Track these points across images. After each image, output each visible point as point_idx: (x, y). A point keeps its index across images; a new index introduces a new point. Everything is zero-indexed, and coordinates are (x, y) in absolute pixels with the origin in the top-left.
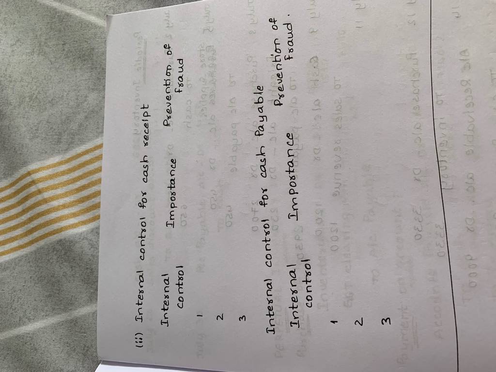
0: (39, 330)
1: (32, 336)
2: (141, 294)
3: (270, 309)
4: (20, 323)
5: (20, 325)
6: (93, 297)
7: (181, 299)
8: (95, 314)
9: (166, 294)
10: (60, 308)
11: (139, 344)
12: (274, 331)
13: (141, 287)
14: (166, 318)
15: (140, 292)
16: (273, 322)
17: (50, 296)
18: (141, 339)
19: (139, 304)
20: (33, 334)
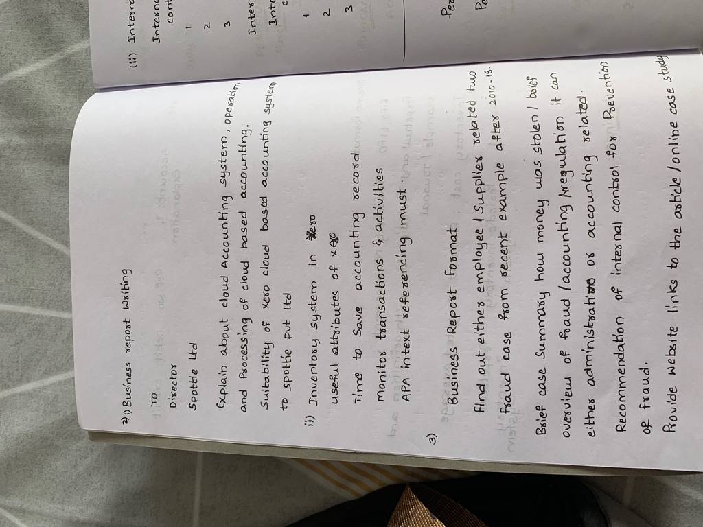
0: (32, 73)
1: (25, 79)
2: (132, 15)
3: (251, 12)
4: (11, 68)
5: (11, 70)
6: (85, 33)
7: (171, 15)
8: (88, 49)
9: (156, 12)
10: (52, 49)
11: (133, 65)
12: (255, 31)
13: (132, 8)
14: (157, 35)
15: (131, 13)
16: (254, 24)
17: (39, 38)
18: (134, 59)
19: (130, 25)
20: (26, 77)
